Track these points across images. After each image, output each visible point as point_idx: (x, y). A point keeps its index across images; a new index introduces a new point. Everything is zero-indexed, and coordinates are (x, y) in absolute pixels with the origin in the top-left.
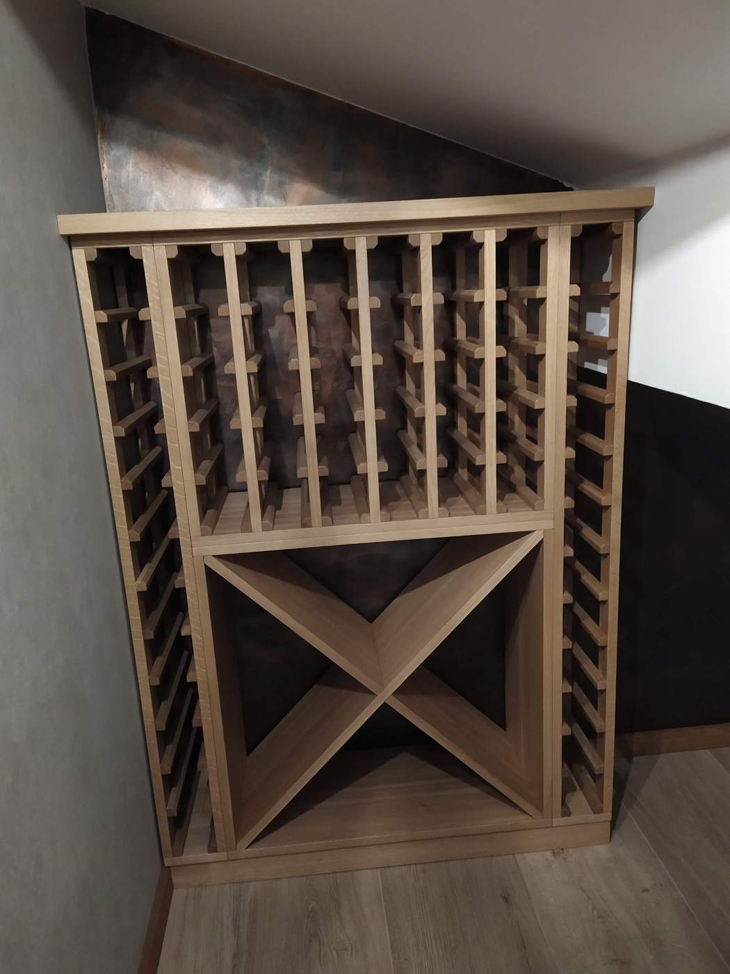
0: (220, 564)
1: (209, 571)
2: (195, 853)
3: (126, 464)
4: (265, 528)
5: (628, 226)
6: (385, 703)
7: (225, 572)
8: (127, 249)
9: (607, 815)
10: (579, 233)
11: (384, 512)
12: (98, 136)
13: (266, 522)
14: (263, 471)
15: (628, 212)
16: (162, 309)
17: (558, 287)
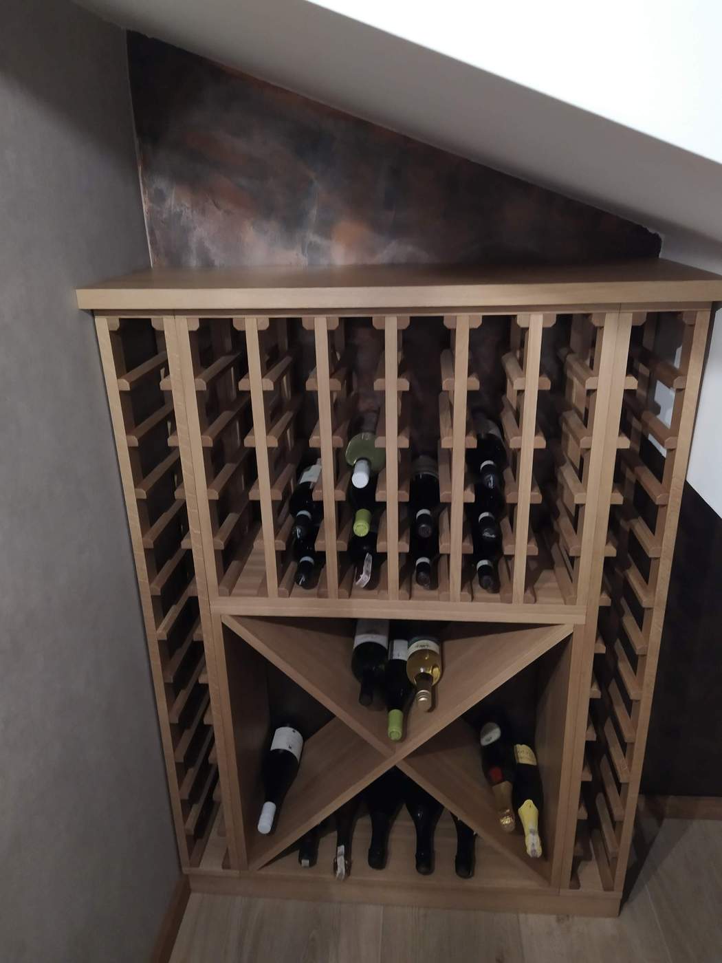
0: (238, 625)
3: (148, 520)
4: (281, 595)
5: (702, 318)
6: (394, 766)
7: (243, 632)
8: (150, 321)
9: (618, 894)
10: (641, 321)
11: (404, 592)
12: (140, 168)
13: (283, 589)
14: (281, 542)
15: (701, 305)
16: (182, 380)
17: (611, 376)
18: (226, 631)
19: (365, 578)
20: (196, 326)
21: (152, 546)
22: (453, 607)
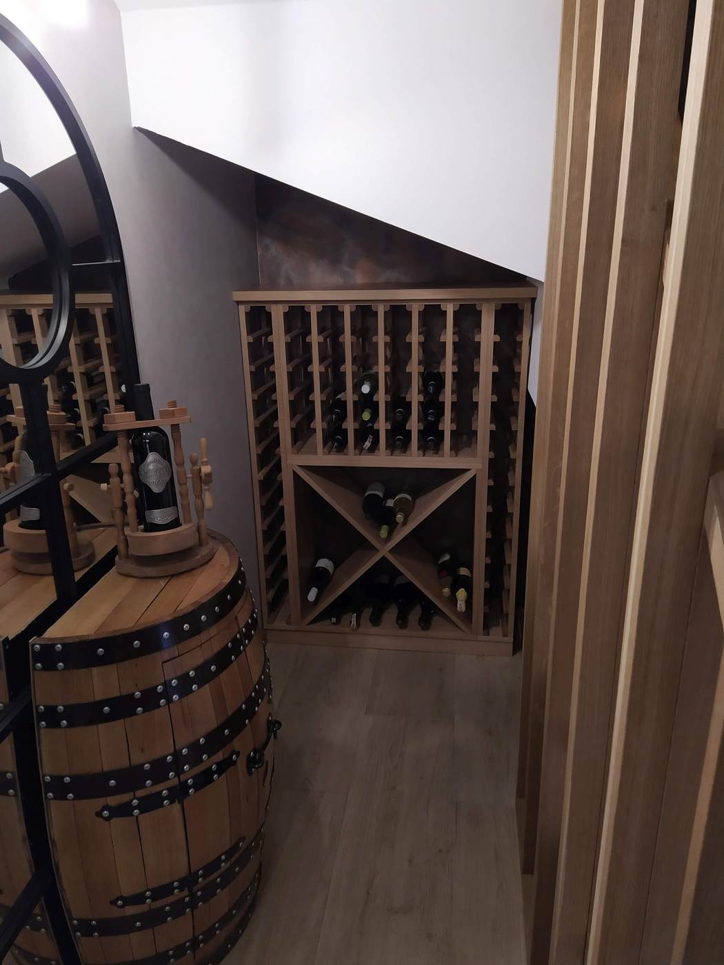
0: (301, 471)
1: (295, 473)
2: (280, 624)
3: (257, 413)
4: (324, 454)
5: (528, 306)
6: (384, 557)
7: (303, 475)
8: (265, 307)
9: (511, 639)
10: (499, 308)
11: (388, 451)
12: (258, 233)
13: (325, 450)
14: (324, 423)
15: (525, 299)
16: (279, 338)
17: (487, 336)
18: (296, 475)
19: (367, 444)
20: (287, 310)
21: (258, 426)
22: (414, 460)
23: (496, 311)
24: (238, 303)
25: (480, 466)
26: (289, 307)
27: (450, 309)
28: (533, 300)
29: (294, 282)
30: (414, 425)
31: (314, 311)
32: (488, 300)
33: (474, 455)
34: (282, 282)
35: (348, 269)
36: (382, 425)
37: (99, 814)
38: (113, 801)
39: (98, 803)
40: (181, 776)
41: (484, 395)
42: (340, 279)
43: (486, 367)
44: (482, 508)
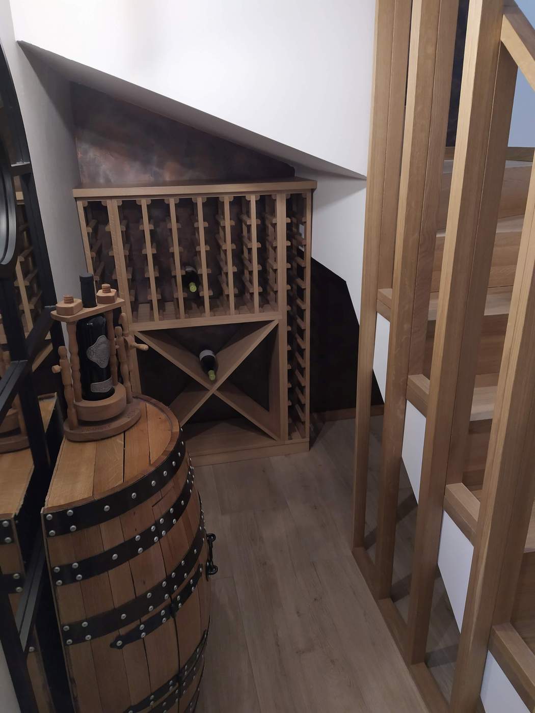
1: (136, 338)
4: (160, 319)
5: (309, 195)
6: (213, 394)
7: (144, 338)
9: (308, 439)
10: (289, 197)
11: (212, 313)
13: (161, 317)
14: (159, 295)
15: (308, 190)
16: (115, 227)
17: (281, 218)
20: (120, 203)
22: (233, 317)
23: (287, 200)
24: (76, 199)
25: (281, 317)
26: (123, 201)
27: (253, 199)
28: (313, 190)
29: (112, 181)
30: (231, 290)
31: (144, 203)
32: (280, 192)
33: (275, 309)
34: (102, 181)
35: (157, 169)
36: (206, 293)
37: (113, 645)
38: (123, 631)
39: (111, 637)
40: (172, 596)
41: (281, 264)
42: (151, 178)
43: (282, 243)
44: (283, 347)
